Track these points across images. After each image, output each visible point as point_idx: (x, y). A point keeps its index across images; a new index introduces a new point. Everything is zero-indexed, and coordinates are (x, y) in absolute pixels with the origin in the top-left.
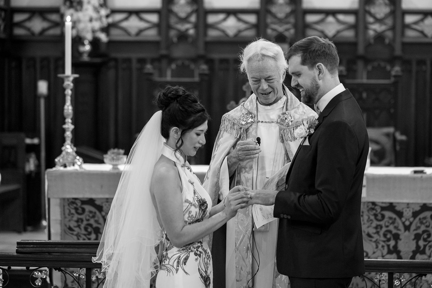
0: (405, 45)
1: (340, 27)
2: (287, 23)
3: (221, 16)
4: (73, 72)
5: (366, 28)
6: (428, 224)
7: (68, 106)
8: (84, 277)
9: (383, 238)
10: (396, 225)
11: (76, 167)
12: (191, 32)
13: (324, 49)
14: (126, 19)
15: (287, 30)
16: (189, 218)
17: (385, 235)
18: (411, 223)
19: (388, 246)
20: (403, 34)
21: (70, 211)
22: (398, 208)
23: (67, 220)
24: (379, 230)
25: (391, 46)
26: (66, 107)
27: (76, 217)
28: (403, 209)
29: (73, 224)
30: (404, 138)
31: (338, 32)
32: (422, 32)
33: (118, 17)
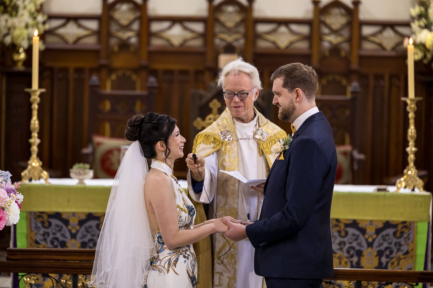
0: (362, 58)
1: (293, 38)
2: (237, 33)
3: (166, 24)
4: (40, 87)
5: (321, 39)
6: (390, 241)
7: (35, 121)
8: (70, 283)
9: (346, 255)
10: (359, 241)
11: (42, 181)
12: (134, 40)
13: (304, 76)
14: (63, 25)
15: (237, 40)
16: (180, 222)
17: (348, 252)
18: (374, 240)
19: (351, 262)
20: (360, 47)
21: (36, 225)
22: (361, 225)
23: (33, 233)
24: (342, 246)
25: (347, 60)
26: (32, 122)
27: (43, 230)
28: (366, 226)
29: (39, 238)
30: (361, 157)
31: (291, 43)
32: (380, 45)
33: (55, 23)
